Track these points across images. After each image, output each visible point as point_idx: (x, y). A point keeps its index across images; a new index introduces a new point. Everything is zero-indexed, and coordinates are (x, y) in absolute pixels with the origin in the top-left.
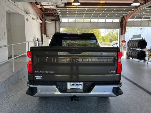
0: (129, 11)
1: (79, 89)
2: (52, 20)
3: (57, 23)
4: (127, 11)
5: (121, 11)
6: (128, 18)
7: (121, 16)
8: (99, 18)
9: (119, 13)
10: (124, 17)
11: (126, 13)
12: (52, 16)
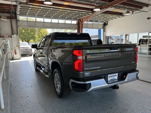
0: (86, 15)
1: (115, 79)
2: (8, 18)
3: (14, 21)
4: (85, 14)
5: (80, 14)
6: (84, 21)
7: (78, 19)
8: (59, 19)
9: (78, 16)
10: (80, 20)
11: (83, 16)
12: (7, 13)
